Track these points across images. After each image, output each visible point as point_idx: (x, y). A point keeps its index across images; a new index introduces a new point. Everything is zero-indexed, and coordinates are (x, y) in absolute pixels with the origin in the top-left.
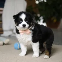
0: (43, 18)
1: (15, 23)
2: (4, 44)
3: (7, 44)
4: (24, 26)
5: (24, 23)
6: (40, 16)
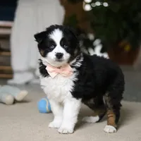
0: (102, 43)
1: (38, 50)
2: (15, 102)
3: (22, 102)
4: (59, 56)
5: (59, 49)
6: (95, 39)
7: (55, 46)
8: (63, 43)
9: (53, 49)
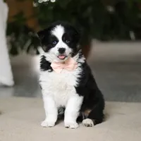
7: (57, 41)
8: (65, 38)
9: (55, 45)
